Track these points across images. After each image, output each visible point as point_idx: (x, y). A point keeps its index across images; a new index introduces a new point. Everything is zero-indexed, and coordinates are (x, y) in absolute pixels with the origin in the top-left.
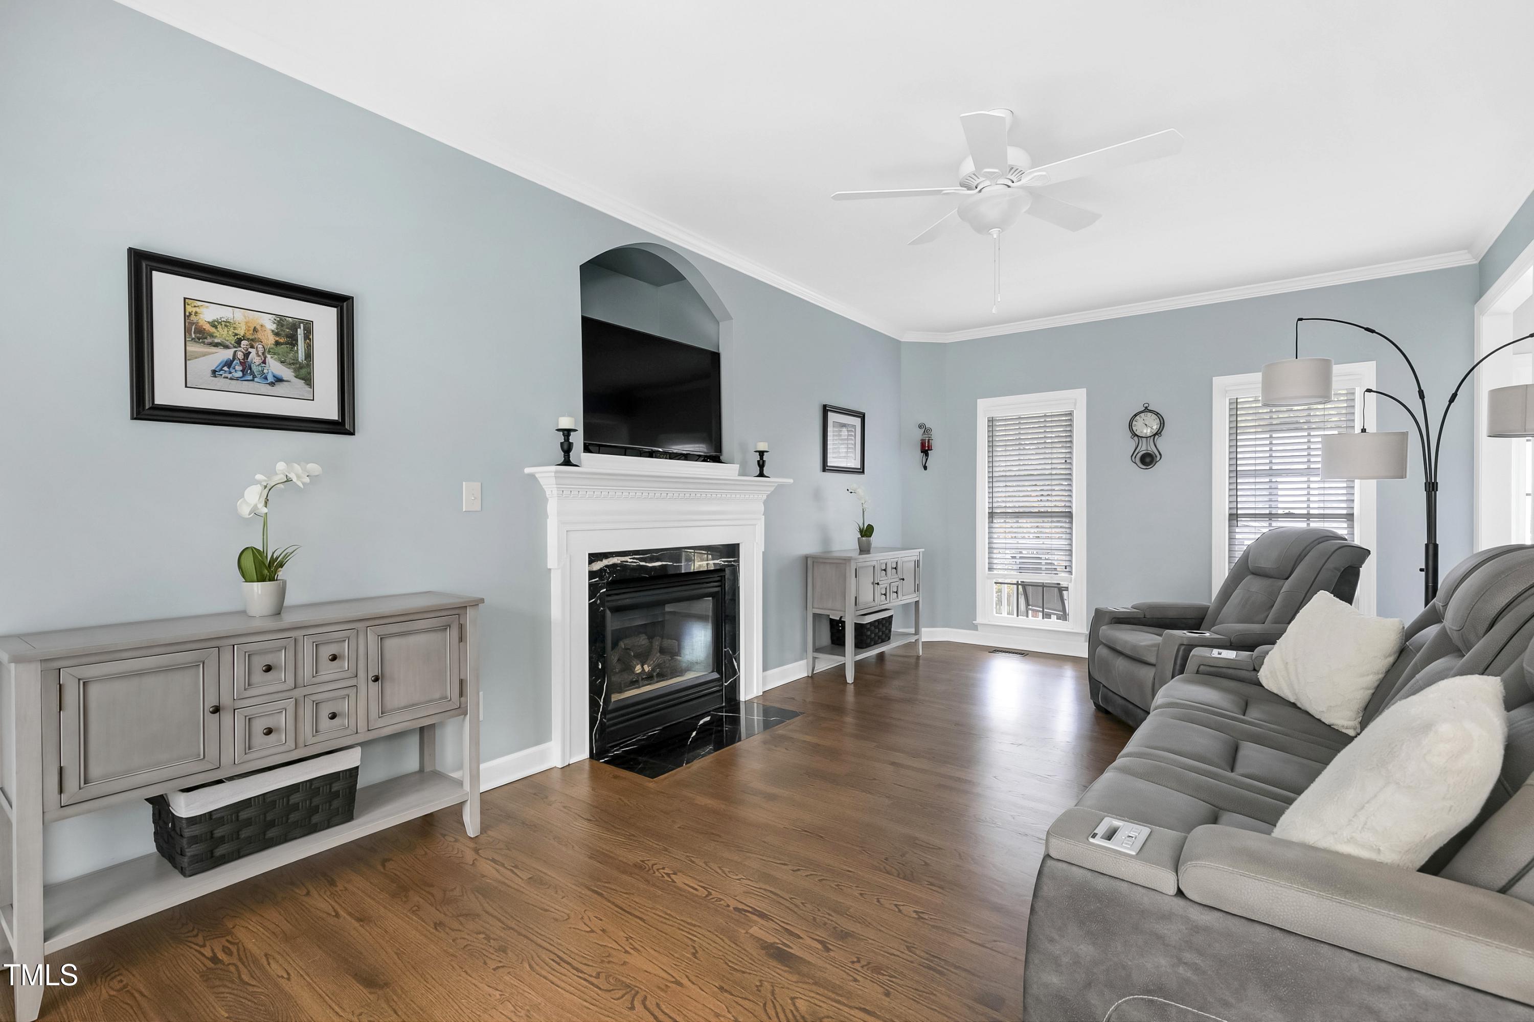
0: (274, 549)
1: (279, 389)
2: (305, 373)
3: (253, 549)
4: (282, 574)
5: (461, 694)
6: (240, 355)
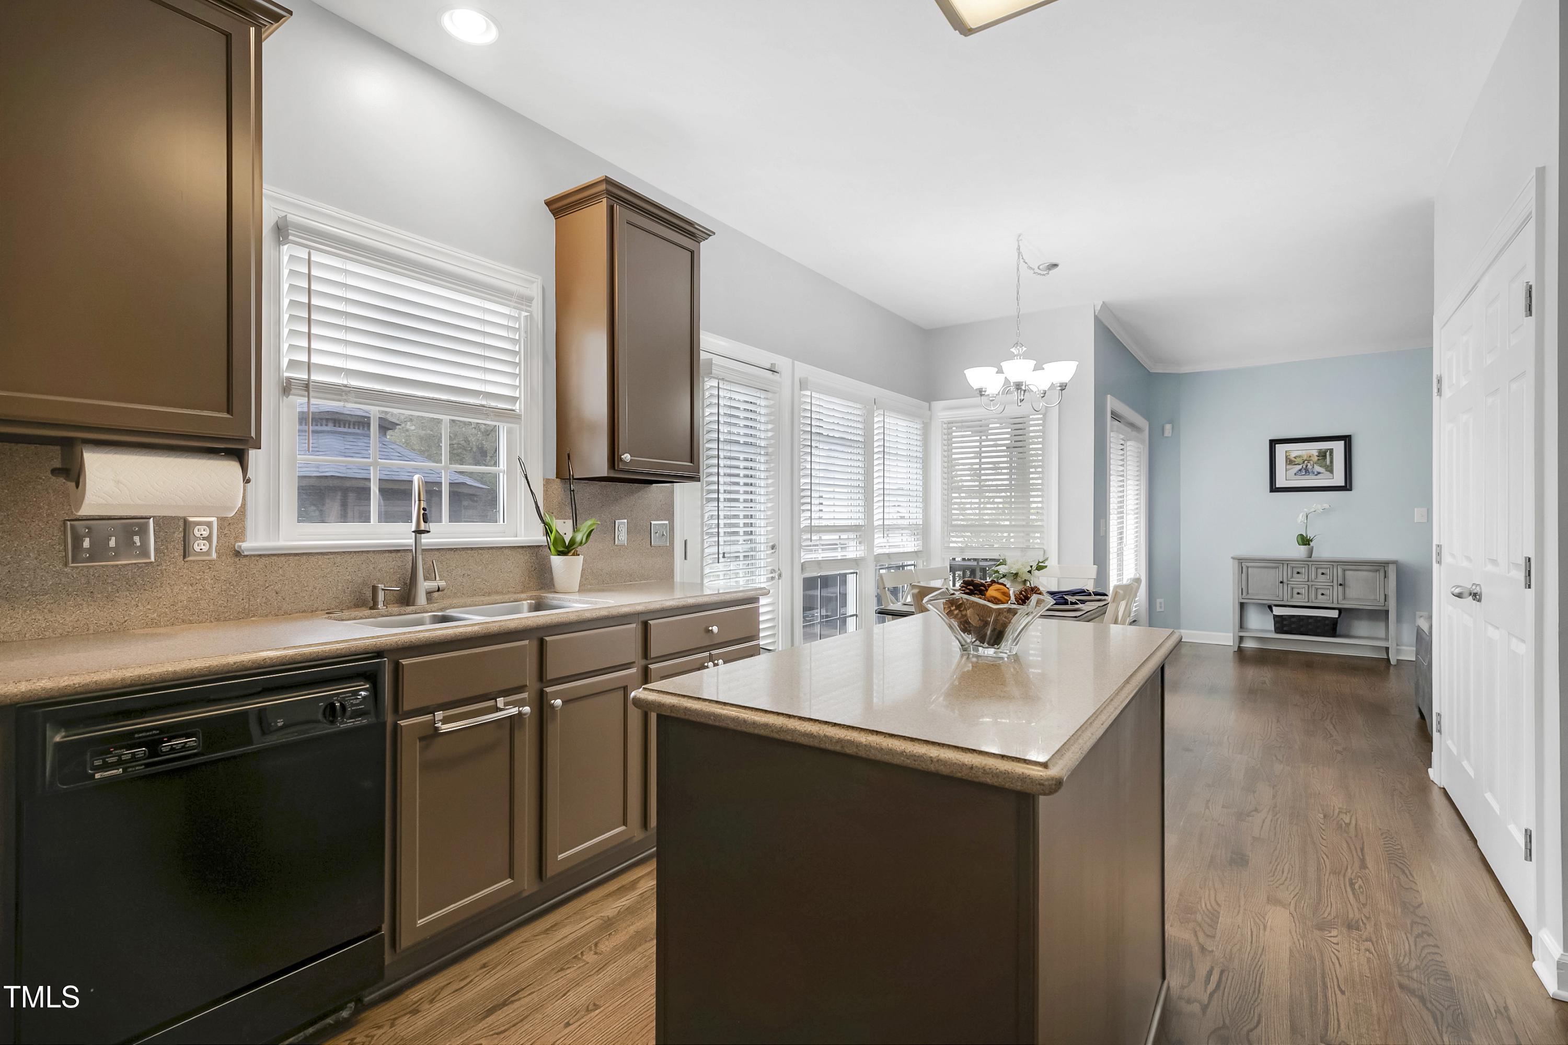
0: (1310, 535)
1: (1319, 476)
2: (1330, 469)
3: (1301, 535)
4: (1312, 544)
5: (1385, 600)
6: (1304, 467)
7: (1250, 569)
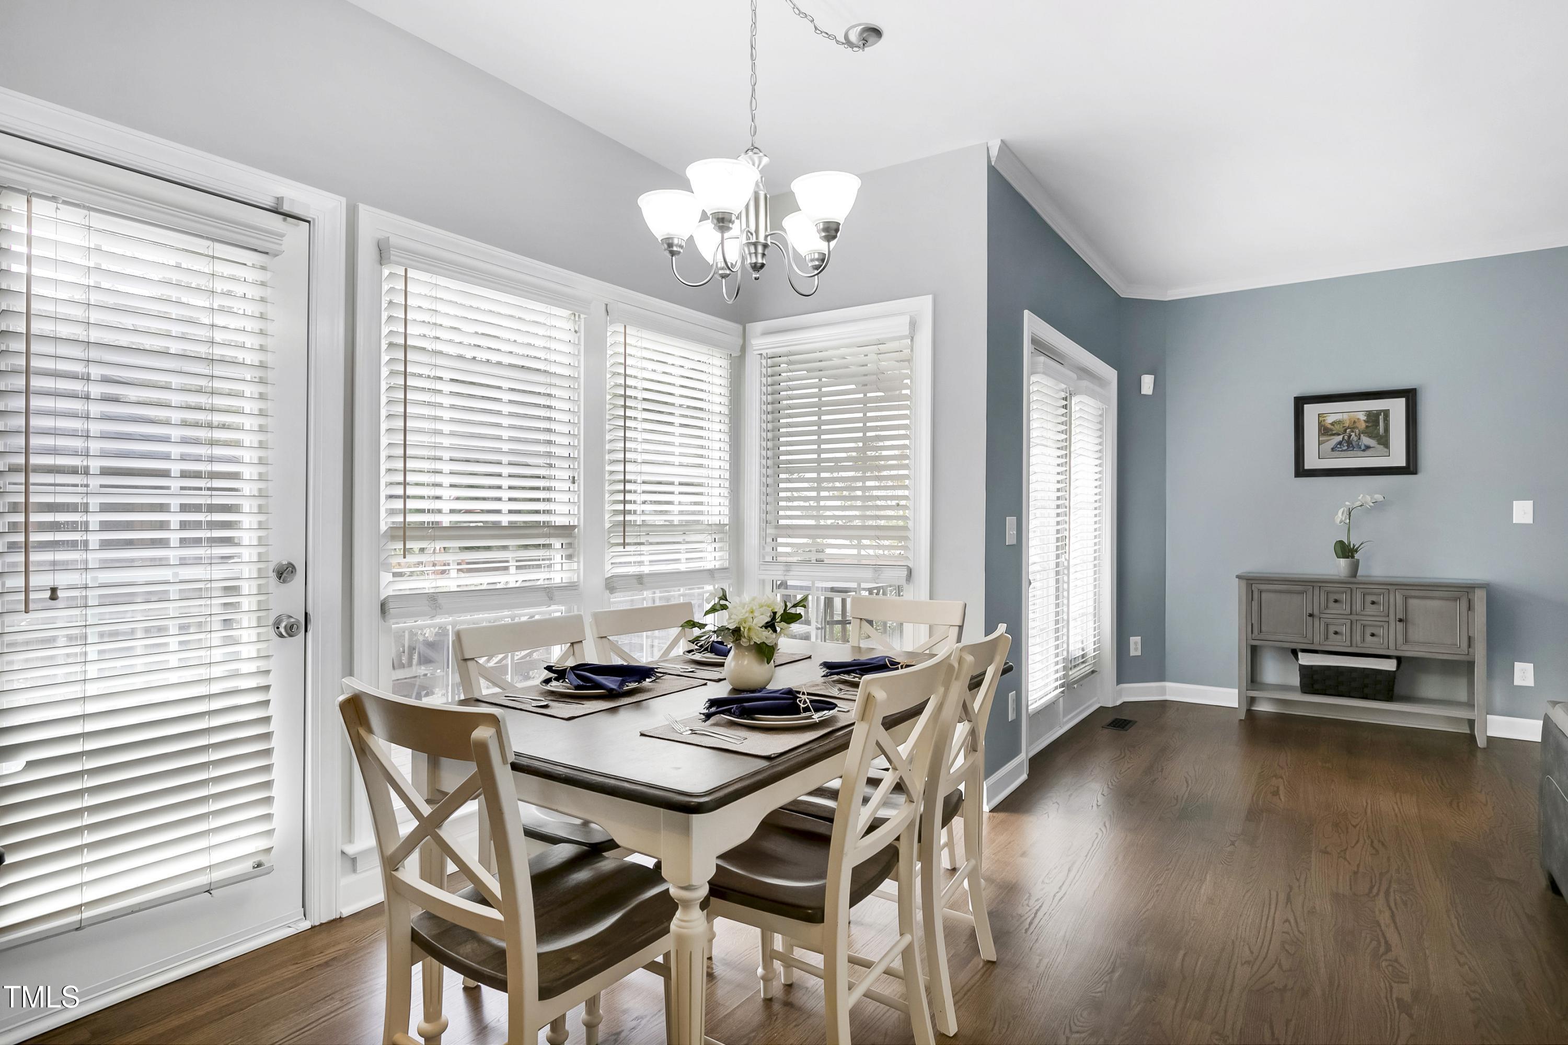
3: (1341, 542)
6: (1346, 437)
7: (1264, 595)
